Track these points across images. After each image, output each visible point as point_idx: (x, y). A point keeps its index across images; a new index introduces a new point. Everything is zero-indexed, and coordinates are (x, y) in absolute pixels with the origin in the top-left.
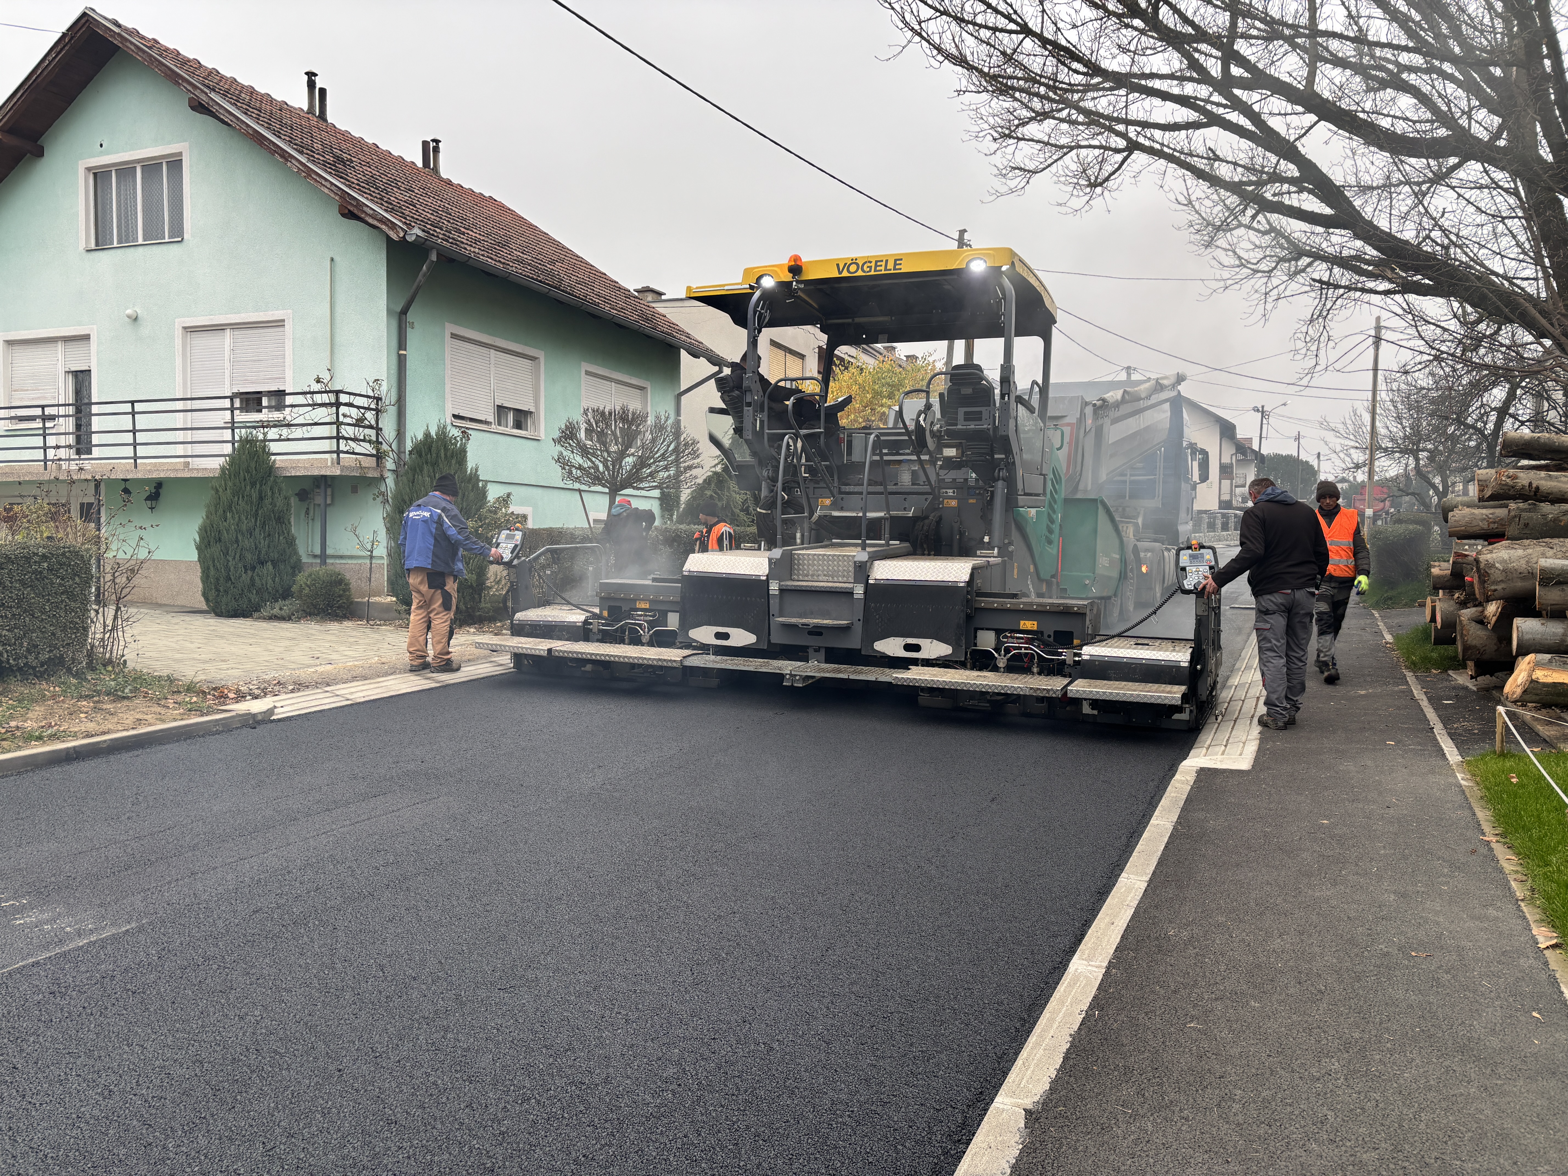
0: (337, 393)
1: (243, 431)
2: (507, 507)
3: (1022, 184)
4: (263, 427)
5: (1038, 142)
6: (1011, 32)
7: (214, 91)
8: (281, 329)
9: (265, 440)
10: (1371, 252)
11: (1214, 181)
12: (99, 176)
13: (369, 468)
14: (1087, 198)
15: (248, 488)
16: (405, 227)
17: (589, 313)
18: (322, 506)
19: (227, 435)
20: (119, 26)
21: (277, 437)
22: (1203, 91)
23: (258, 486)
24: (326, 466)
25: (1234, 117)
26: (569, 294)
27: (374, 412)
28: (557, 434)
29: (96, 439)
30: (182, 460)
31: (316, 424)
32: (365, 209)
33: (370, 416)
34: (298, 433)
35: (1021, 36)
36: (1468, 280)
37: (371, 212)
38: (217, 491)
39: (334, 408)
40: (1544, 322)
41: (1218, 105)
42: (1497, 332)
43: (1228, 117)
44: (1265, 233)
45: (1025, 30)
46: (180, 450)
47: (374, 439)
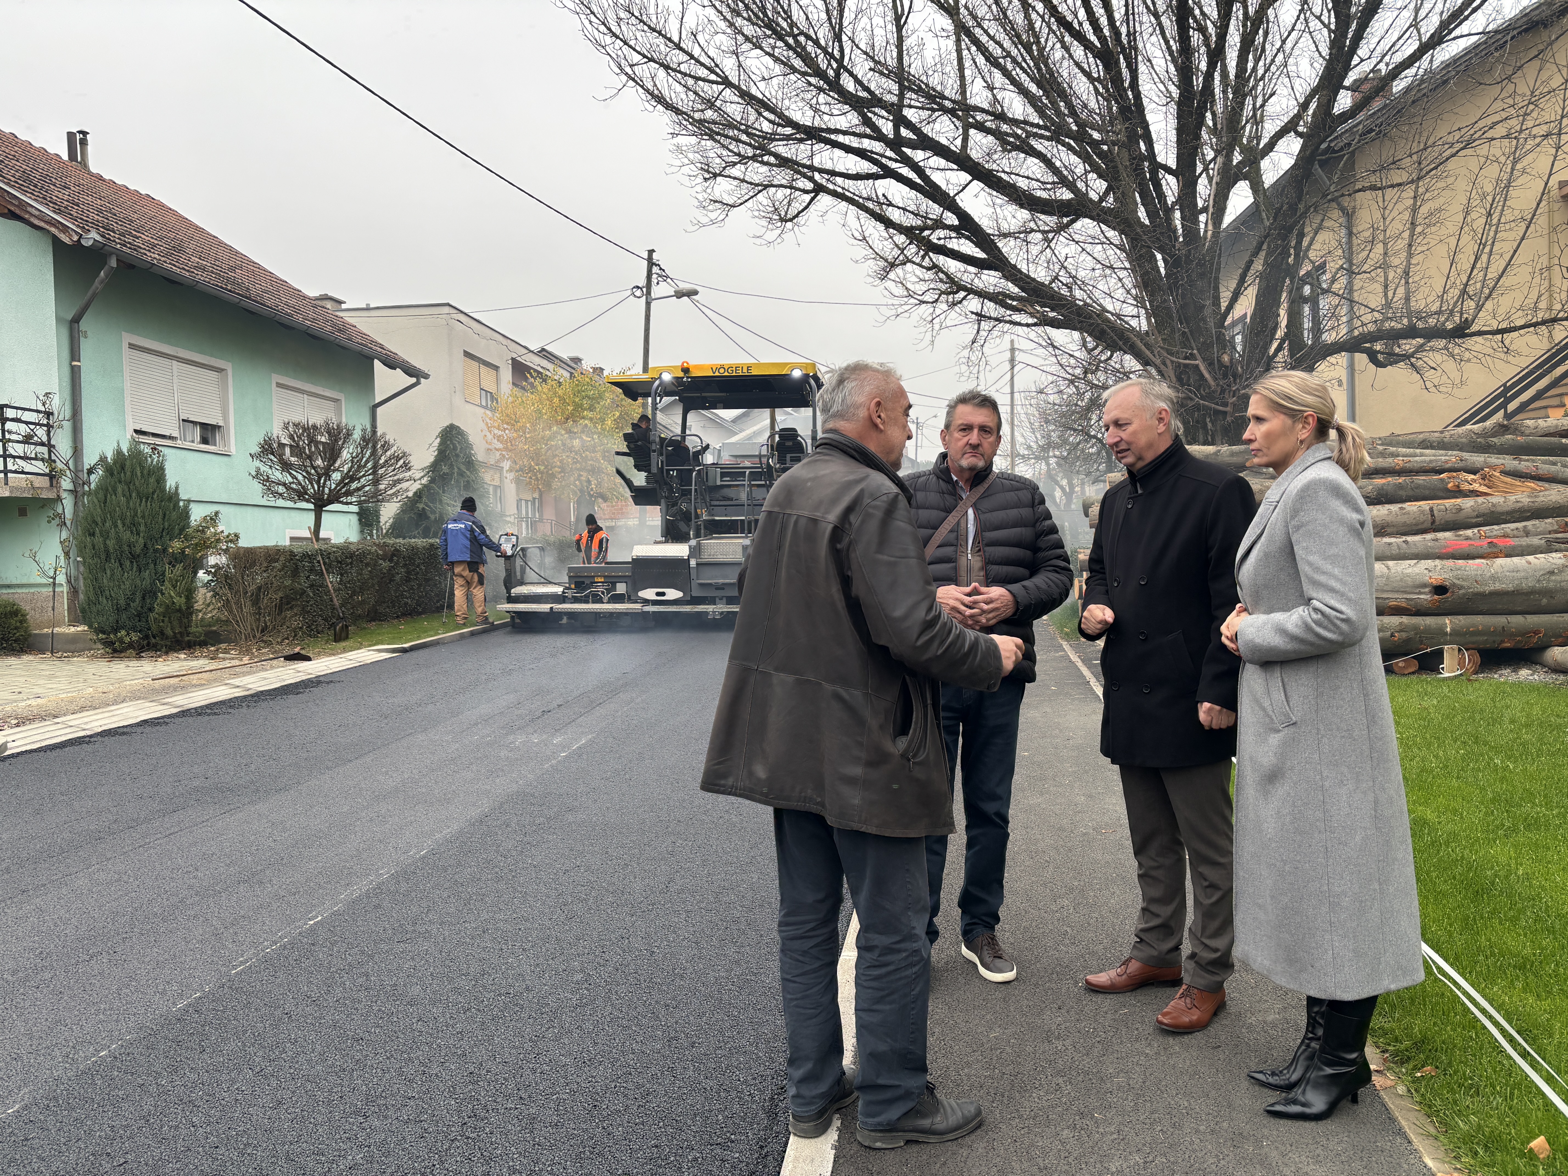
0: (3, 407)
2: (215, 525)
3: (722, 217)
5: (735, 178)
6: (713, 82)
10: (1015, 290)
11: (888, 223)
13: (42, 488)
14: (779, 231)
16: (79, 231)
17: (282, 324)
22: (877, 147)
25: (905, 171)
26: (261, 304)
27: (45, 428)
28: (256, 449)
32: (29, 209)
33: (41, 433)
35: (721, 87)
36: (1090, 317)
37: (37, 213)
40: (1148, 352)
41: (890, 159)
42: (1110, 358)
43: (900, 171)
44: (929, 269)
45: (726, 82)
47: (46, 456)
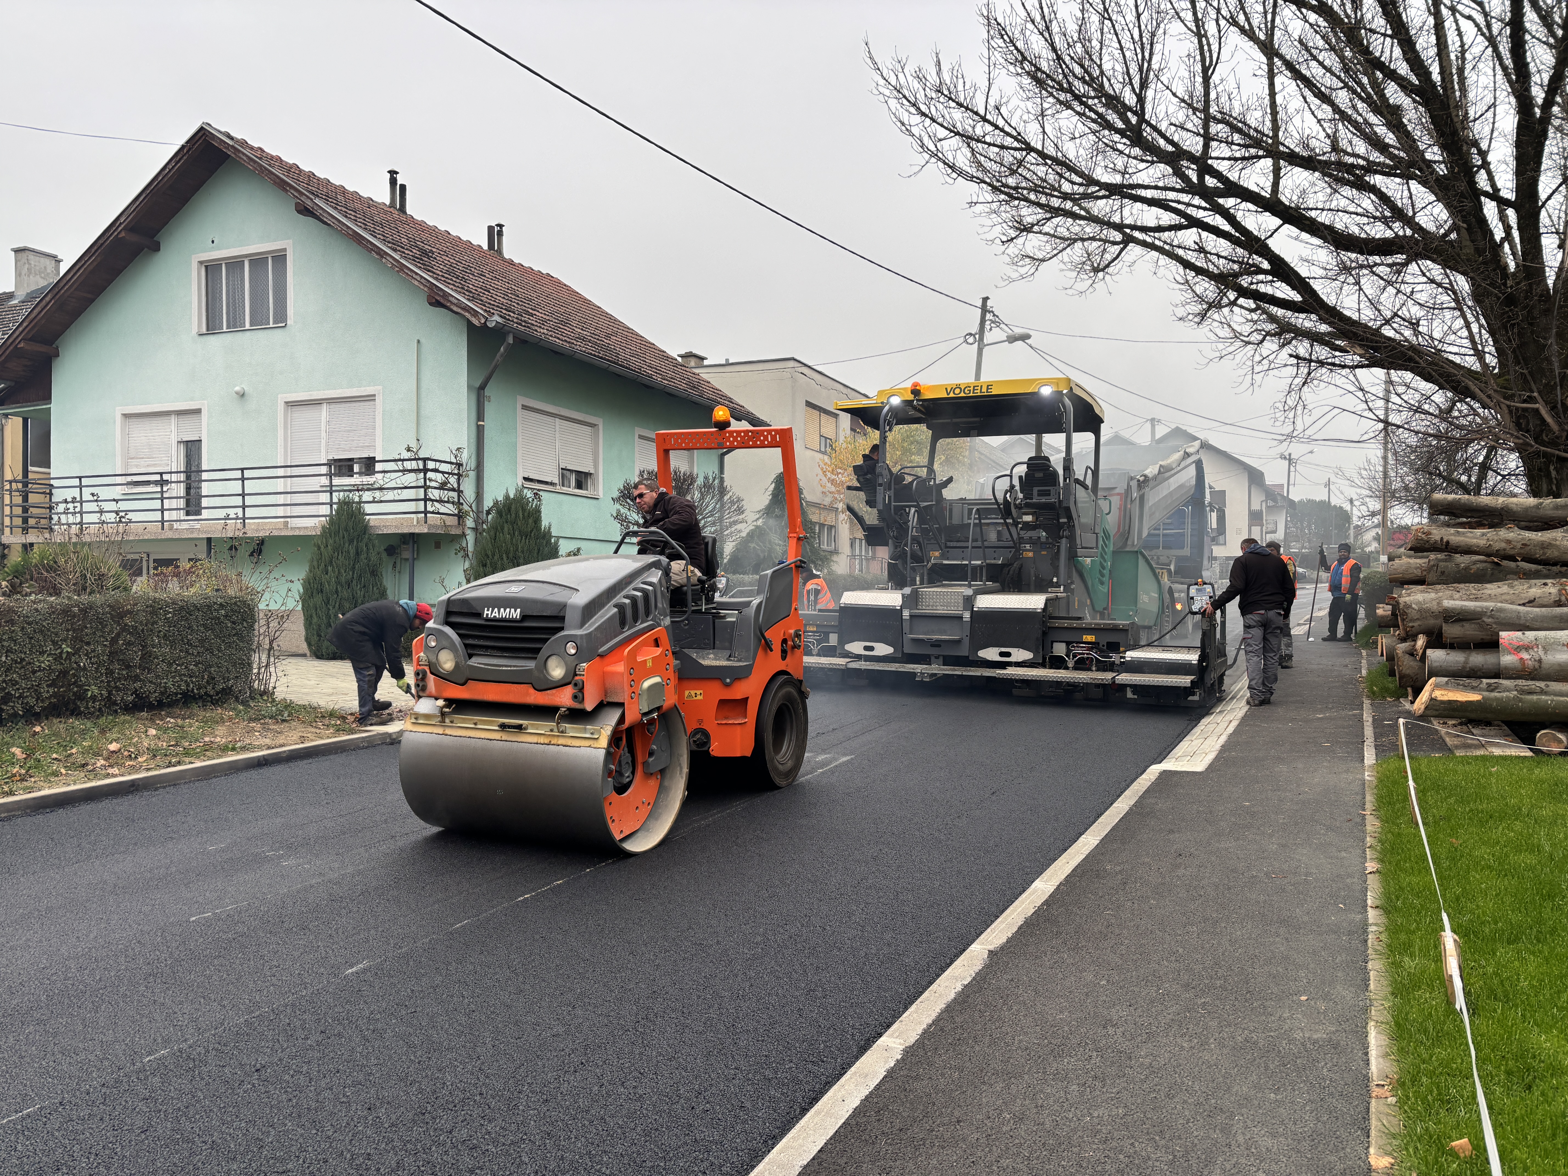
0: (425, 460)
1: (342, 493)
3: (1033, 270)
4: (358, 490)
5: (1045, 234)
6: (1015, 149)
7: (318, 196)
8: (372, 403)
9: (360, 502)
12: (211, 269)
13: (452, 526)
14: (1091, 281)
15: (347, 545)
16: (486, 315)
17: (643, 384)
18: (410, 560)
19: (325, 497)
20: (232, 138)
21: (371, 499)
23: (355, 543)
24: (414, 525)
25: (1215, 220)
26: (627, 368)
27: (456, 477)
28: (616, 494)
29: (205, 502)
30: (282, 520)
31: (406, 488)
32: (450, 298)
33: (453, 480)
34: (390, 495)
35: (1024, 153)
37: (456, 301)
38: (319, 548)
39: (422, 474)
40: (1482, 395)
43: (1209, 220)
45: (1029, 149)
46: (280, 511)
47: (456, 500)
